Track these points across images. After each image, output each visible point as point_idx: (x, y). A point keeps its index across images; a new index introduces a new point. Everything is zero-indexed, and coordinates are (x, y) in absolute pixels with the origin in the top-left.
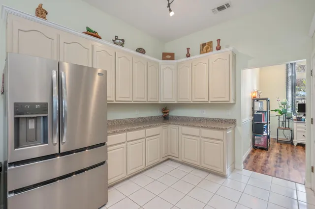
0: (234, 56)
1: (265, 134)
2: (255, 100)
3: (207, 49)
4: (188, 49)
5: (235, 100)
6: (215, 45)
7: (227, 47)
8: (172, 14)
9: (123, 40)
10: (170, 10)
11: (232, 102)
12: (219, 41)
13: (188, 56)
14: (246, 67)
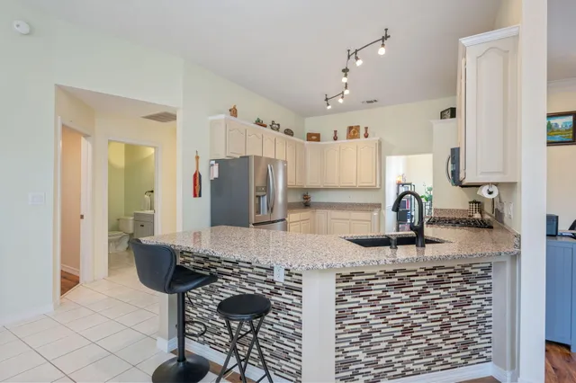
0: (380, 144)
1: (409, 221)
2: (399, 184)
3: (354, 132)
4: (336, 131)
5: (380, 185)
6: (362, 132)
7: (374, 136)
8: (329, 107)
9: (279, 125)
10: (328, 105)
11: (378, 187)
12: (366, 128)
13: (335, 139)
14: (390, 154)
